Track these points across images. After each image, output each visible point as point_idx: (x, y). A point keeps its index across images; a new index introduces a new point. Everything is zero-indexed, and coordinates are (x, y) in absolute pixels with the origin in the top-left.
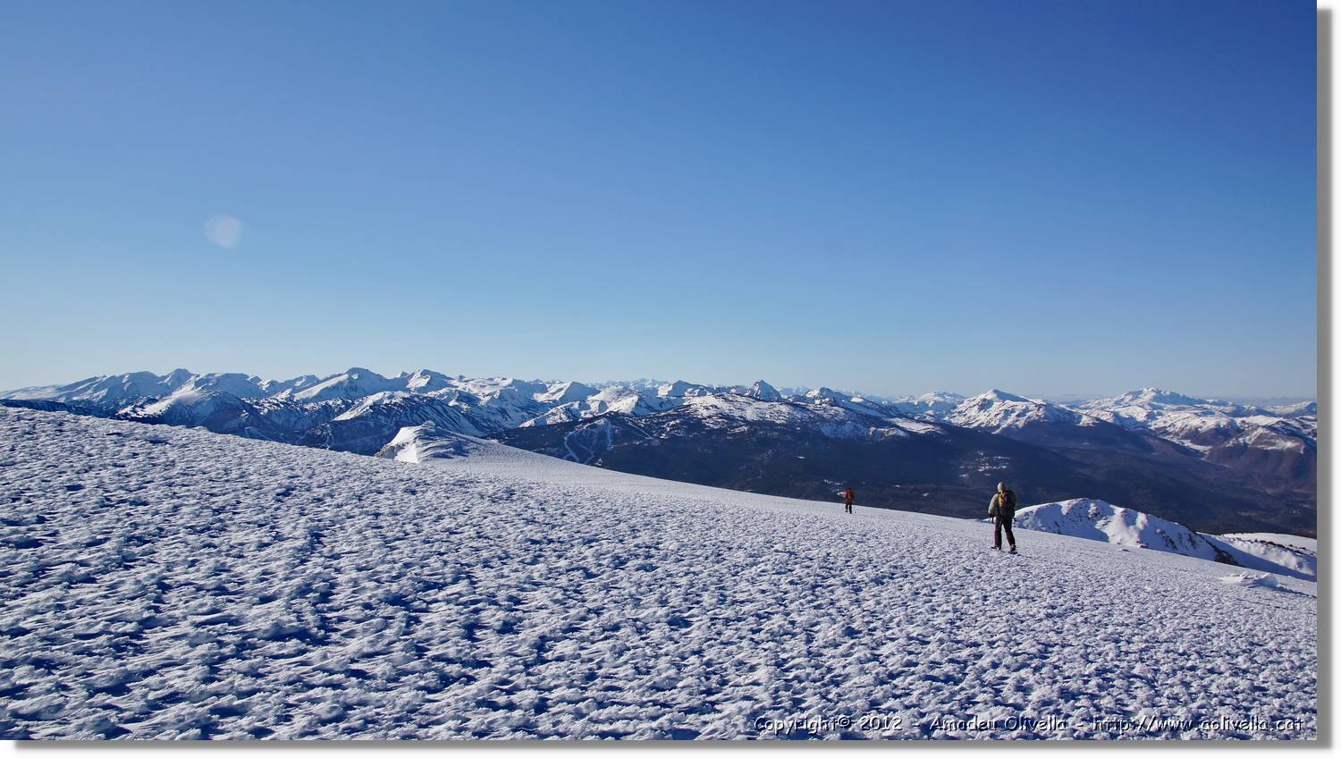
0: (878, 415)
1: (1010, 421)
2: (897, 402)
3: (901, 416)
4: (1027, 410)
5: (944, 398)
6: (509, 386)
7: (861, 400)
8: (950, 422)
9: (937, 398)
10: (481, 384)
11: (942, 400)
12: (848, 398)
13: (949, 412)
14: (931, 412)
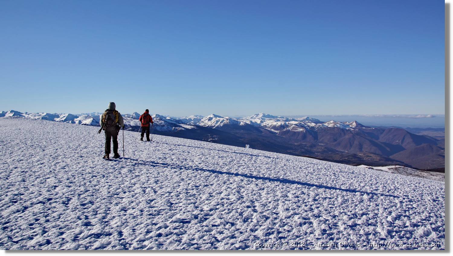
0: (175, 123)
1: (218, 124)
2: (182, 119)
3: (183, 123)
4: (223, 120)
5: (197, 117)
6: (45, 115)
7: (169, 118)
8: (199, 125)
9: (195, 117)
10: (34, 115)
11: (196, 118)
12: (165, 118)
13: (198, 122)
14: (193, 122)
